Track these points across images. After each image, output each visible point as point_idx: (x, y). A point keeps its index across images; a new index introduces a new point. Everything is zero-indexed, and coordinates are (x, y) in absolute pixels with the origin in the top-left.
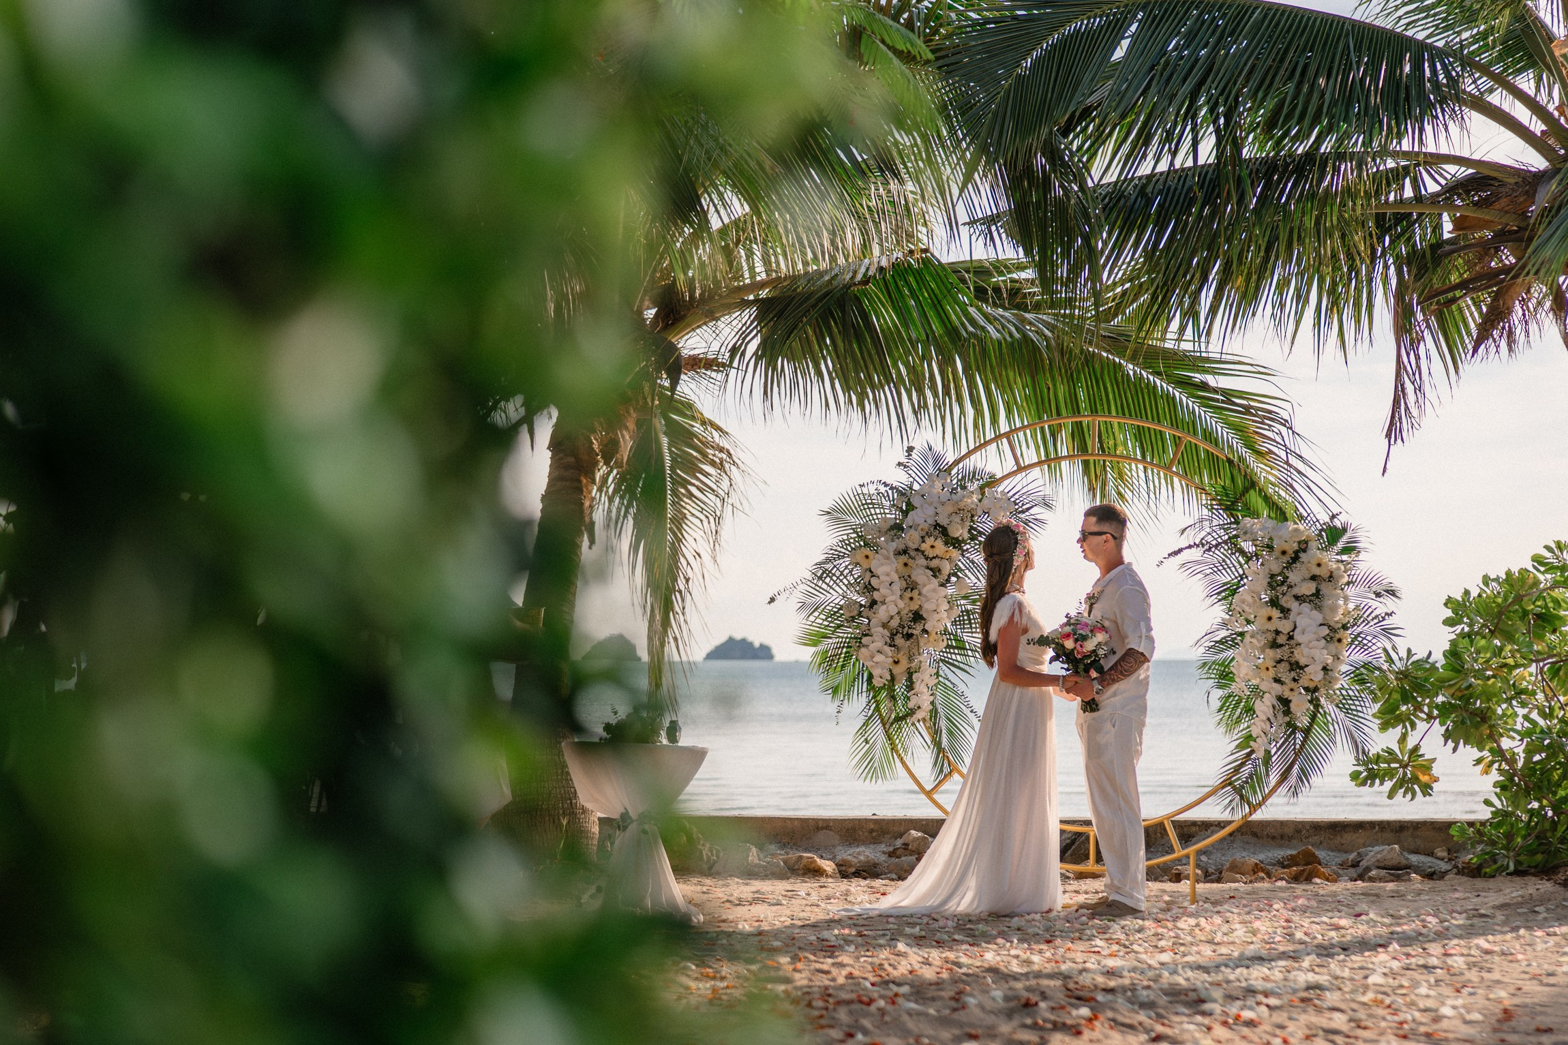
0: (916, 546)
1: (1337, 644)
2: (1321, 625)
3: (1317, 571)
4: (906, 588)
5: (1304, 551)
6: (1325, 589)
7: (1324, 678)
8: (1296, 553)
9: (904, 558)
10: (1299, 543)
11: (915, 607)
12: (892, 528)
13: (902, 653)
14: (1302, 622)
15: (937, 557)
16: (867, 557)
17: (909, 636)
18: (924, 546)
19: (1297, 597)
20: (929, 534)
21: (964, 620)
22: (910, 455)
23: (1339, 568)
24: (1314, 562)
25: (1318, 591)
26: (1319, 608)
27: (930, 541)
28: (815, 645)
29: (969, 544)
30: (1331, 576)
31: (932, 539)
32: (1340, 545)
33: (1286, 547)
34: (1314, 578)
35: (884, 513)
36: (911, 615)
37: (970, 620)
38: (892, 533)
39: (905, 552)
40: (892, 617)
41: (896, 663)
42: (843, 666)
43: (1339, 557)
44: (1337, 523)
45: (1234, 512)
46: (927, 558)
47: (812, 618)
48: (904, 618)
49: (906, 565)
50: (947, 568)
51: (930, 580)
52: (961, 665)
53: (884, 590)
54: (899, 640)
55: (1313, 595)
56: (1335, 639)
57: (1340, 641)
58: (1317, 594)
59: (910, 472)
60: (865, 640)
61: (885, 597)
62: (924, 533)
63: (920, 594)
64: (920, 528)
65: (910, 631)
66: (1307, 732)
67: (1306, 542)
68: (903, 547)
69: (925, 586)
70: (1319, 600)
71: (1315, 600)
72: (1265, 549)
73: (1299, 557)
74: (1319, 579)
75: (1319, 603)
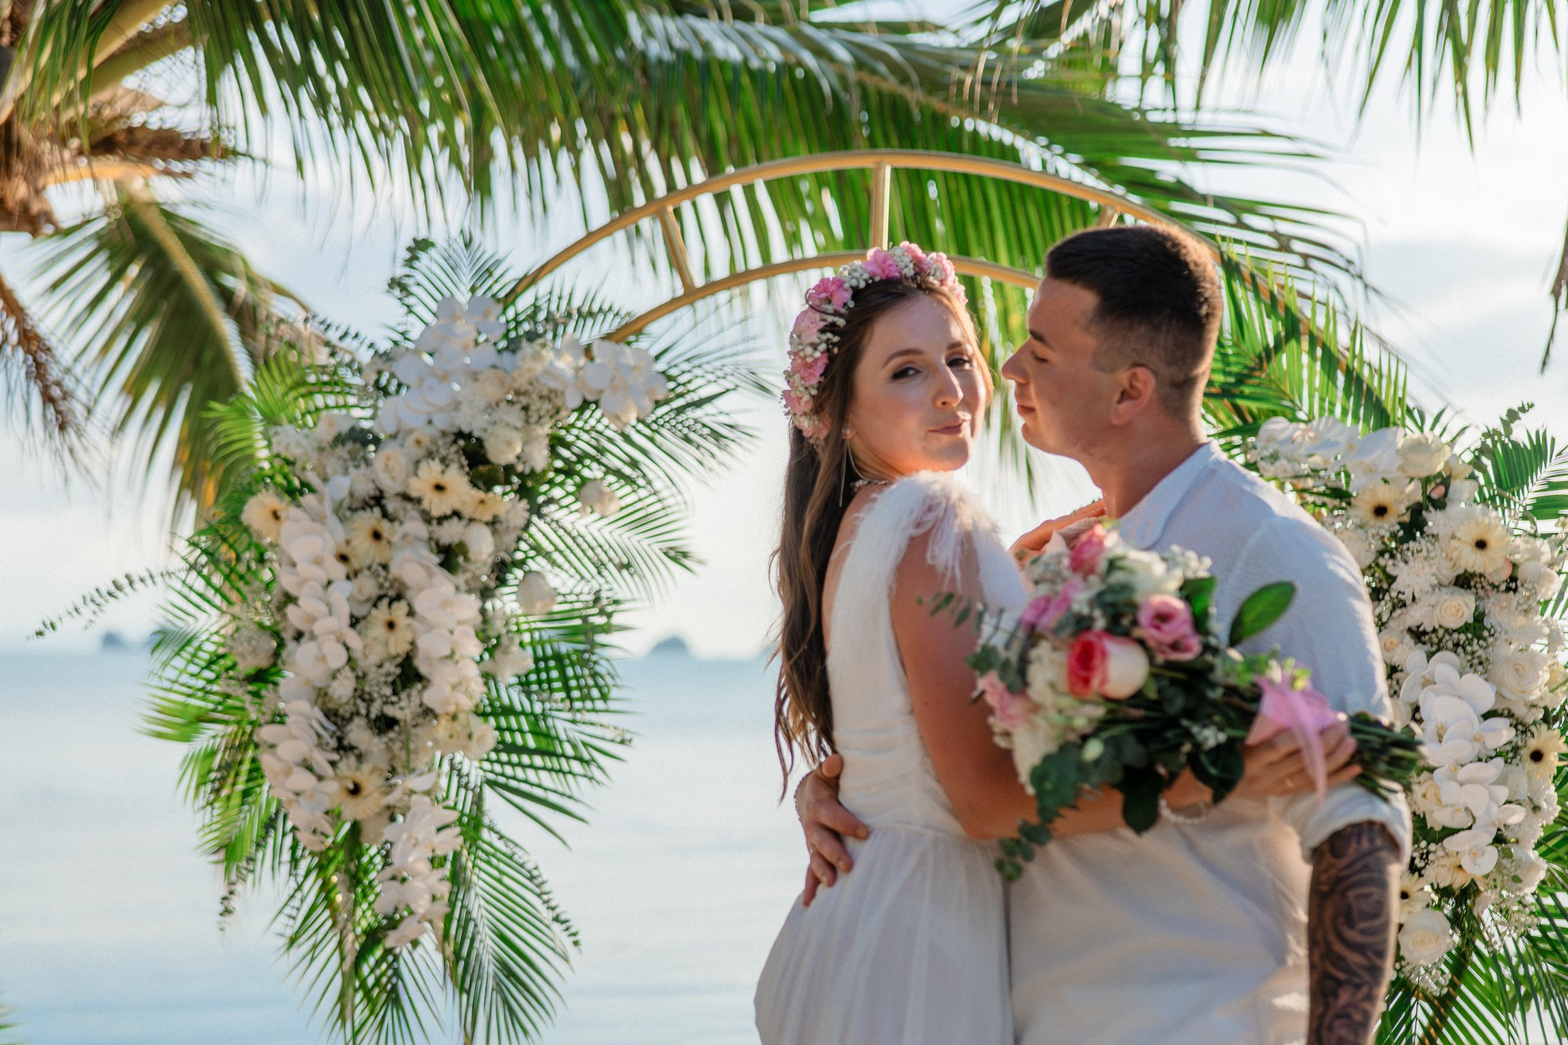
0: (399, 488)
1: (1530, 765)
2: (1487, 716)
3: (1473, 561)
4: (380, 598)
5: (1440, 504)
6: (1500, 612)
7: (1499, 865)
8: (1417, 511)
9: (370, 518)
10: (1426, 481)
11: (399, 645)
12: (339, 440)
13: (366, 767)
14: (1437, 708)
15: (456, 514)
16: (276, 516)
17: (384, 724)
18: (420, 486)
19: (1418, 634)
20: (430, 455)
21: (549, 681)
22: (414, 258)
23: (1535, 555)
24: (1469, 534)
25: (1479, 617)
26: (1480, 665)
27: (431, 471)
28: (185, 739)
29: (562, 484)
30: (1513, 578)
31: (436, 465)
32: (1531, 493)
33: (1384, 495)
34: (1464, 581)
35: (346, 406)
36: (392, 668)
37: (565, 679)
38: (342, 451)
39: (377, 500)
40: (334, 676)
41: (356, 791)
42: (246, 793)
43: (1526, 525)
44: (1521, 434)
45: (1241, 403)
46: (427, 518)
47: (171, 673)
48: (373, 674)
49: (377, 536)
50: (482, 546)
51: (430, 575)
52: (553, 798)
53: (309, 603)
54: (358, 733)
55: (1465, 629)
56: (1525, 753)
57: (1537, 756)
58: (1477, 626)
59: (411, 300)
60: (267, 733)
61: (313, 619)
62: (420, 452)
63: (411, 613)
64: (411, 440)
65: (390, 711)
66: (1443, 1005)
67: (1445, 481)
68: (365, 489)
69: (421, 589)
70: (1481, 642)
71: (1470, 644)
72: (1326, 499)
73: (1425, 523)
74: (1479, 586)
75: (1480, 652)
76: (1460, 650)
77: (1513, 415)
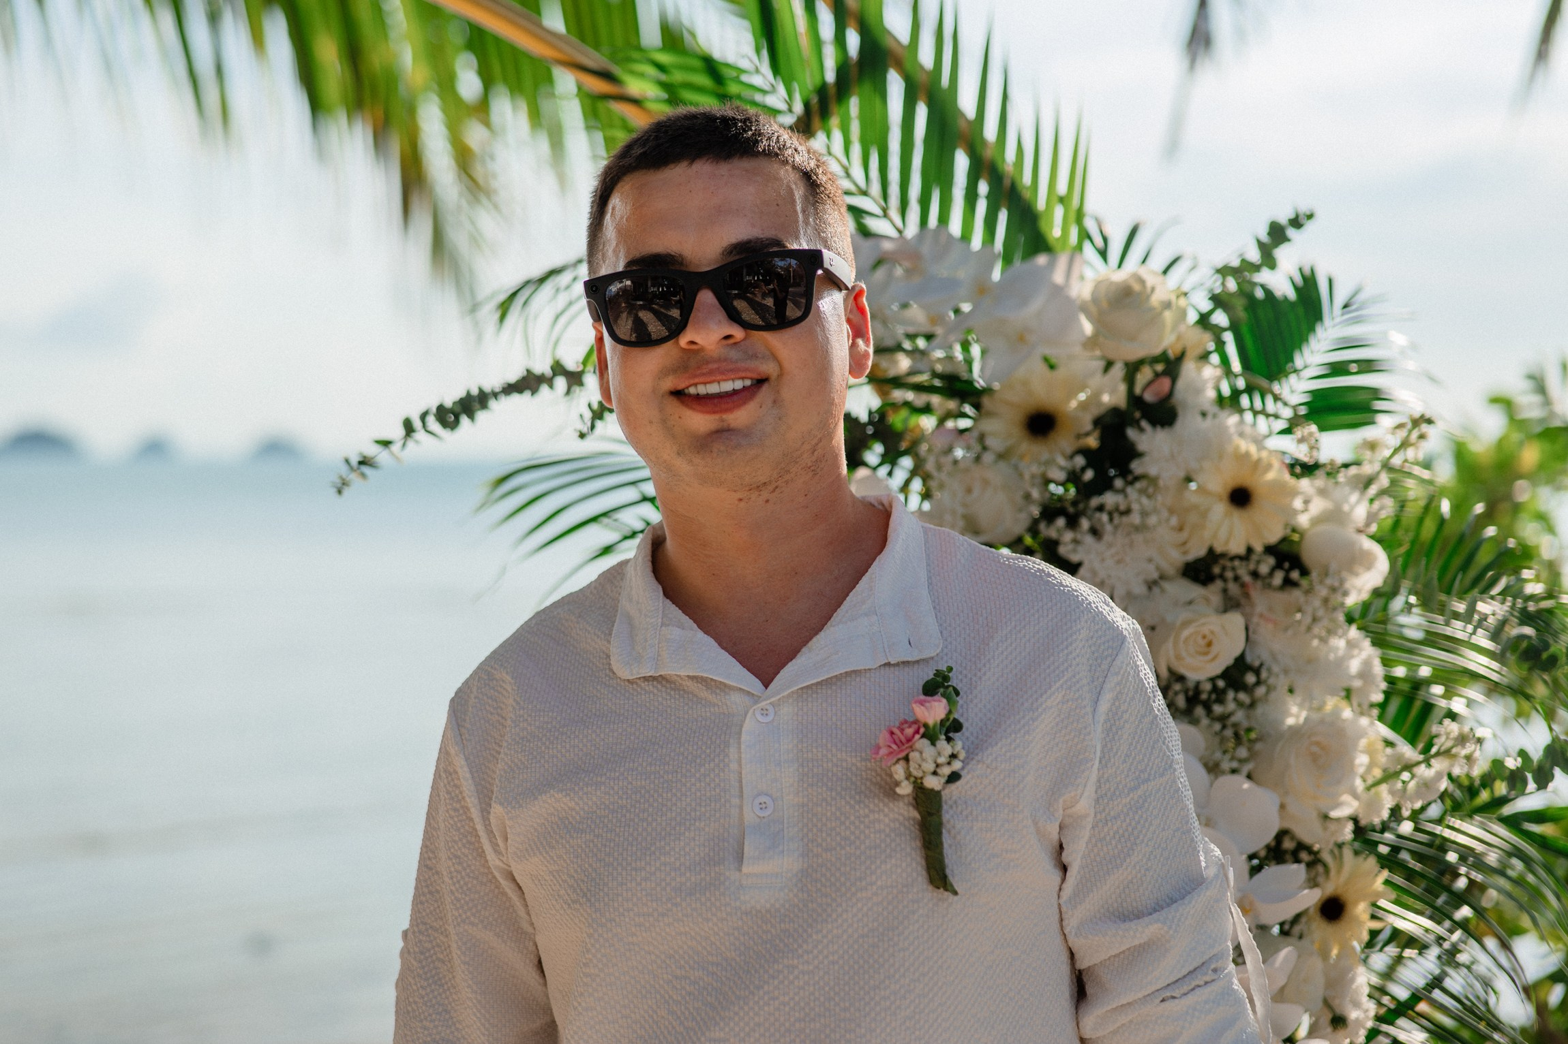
1: (1321, 927)
3: (1227, 531)
5: (1161, 415)
8: (1114, 427)
34: (1201, 567)
57: (1333, 909)
70: (1242, 696)
71: (1221, 700)
72: (936, 400)
73: (1132, 453)
74: (1229, 574)
75: (1239, 716)
76: (1199, 711)
77: (1277, 234)
